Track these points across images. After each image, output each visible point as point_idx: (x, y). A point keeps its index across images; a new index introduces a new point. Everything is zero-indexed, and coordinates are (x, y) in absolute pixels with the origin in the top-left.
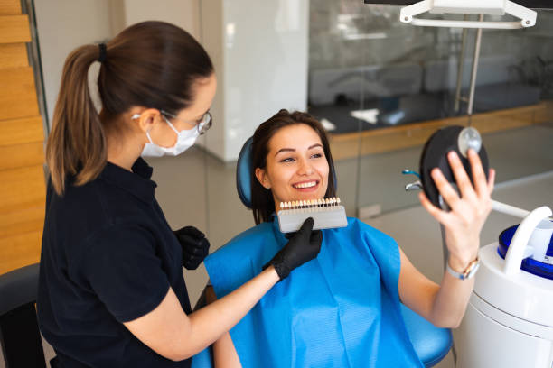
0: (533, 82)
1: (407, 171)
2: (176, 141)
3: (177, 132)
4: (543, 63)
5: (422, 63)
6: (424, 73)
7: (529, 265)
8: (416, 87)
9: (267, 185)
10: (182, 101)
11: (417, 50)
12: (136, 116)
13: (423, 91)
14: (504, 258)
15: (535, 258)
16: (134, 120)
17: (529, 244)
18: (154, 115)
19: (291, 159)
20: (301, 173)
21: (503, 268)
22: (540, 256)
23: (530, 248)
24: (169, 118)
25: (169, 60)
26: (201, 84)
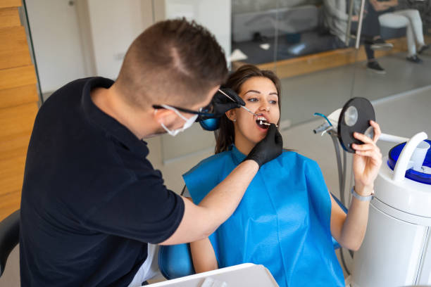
5: (318, 5)
7: (411, 175)
9: (232, 119)
14: (393, 169)
15: (415, 169)
17: (411, 160)
19: (256, 100)
21: (392, 177)
22: (419, 168)
23: (412, 162)
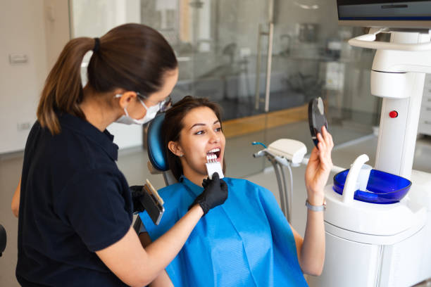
0: (298, 91)
1: (255, 143)
2: (145, 114)
3: (146, 108)
4: (303, 77)
5: (223, 77)
6: (226, 85)
7: (359, 196)
8: (220, 96)
9: (179, 154)
10: (154, 87)
11: (219, 68)
12: (118, 96)
13: (226, 99)
14: (341, 194)
16: (116, 99)
18: (132, 96)
19: (203, 132)
20: (213, 141)
21: (342, 200)
22: (364, 189)
23: (358, 184)
24: (142, 99)
25: (148, 55)
26: (169, 75)
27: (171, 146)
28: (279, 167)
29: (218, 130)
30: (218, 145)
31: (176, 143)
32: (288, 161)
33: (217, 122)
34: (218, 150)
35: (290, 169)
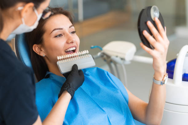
27: (36, 48)
28: (113, 65)
29: (73, 32)
30: (74, 44)
31: (39, 46)
32: (122, 59)
33: (71, 26)
34: (74, 48)
35: (123, 67)
